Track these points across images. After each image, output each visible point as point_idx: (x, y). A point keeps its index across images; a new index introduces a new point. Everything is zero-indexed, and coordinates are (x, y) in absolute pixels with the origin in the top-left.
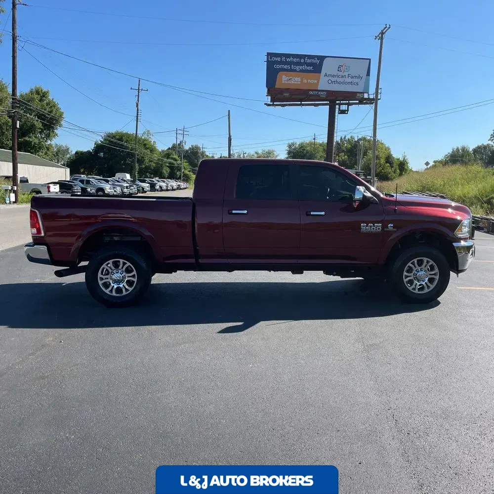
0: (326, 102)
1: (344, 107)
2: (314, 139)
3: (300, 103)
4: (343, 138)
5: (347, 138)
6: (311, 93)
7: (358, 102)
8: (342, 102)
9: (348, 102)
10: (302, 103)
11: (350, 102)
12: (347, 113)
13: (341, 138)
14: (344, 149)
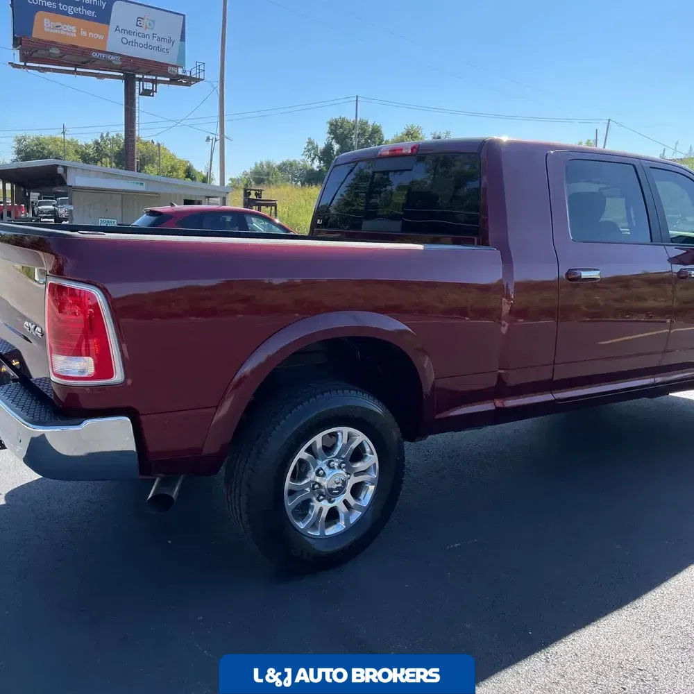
0: (119, 74)
1: (149, 86)
2: (64, 133)
3: (73, 69)
4: (105, 135)
5: (110, 136)
6: (95, 55)
7: (168, 79)
8: (145, 77)
9: (154, 78)
10: (78, 69)
11: (158, 78)
12: (153, 96)
13: (102, 136)
14: (108, 152)
